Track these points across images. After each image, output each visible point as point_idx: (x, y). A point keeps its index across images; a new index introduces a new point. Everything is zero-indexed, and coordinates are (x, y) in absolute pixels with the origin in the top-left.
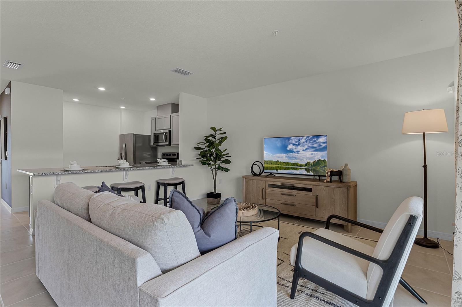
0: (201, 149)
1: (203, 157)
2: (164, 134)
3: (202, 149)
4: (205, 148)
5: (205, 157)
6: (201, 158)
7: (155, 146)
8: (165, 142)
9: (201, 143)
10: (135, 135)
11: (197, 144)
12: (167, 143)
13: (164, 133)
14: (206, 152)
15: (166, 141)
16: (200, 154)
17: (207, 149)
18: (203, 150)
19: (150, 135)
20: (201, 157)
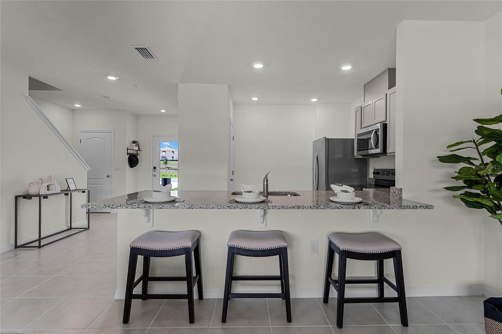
0: (464, 161)
1: (470, 183)
2: (373, 132)
3: (468, 160)
4: (478, 157)
5: (480, 186)
6: (464, 187)
7: (361, 157)
8: (374, 148)
9: (462, 143)
10: (328, 139)
11: (449, 147)
12: (378, 151)
13: (373, 130)
14: (481, 170)
15: (376, 146)
16: (457, 174)
17: (487, 159)
18: (472, 164)
19: (354, 138)
20: (461, 183)
